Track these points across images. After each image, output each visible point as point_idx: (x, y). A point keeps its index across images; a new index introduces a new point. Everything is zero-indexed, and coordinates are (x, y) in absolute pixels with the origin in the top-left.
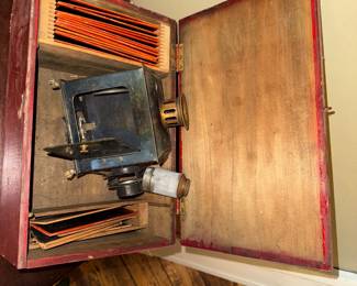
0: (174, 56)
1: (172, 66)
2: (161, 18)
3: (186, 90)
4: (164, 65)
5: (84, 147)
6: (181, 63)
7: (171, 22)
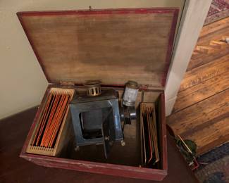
0: (67, 87)
1: (72, 87)
2: (47, 93)
3: (83, 81)
4: (71, 92)
5: (106, 138)
6: (70, 83)
7: (49, 87)
